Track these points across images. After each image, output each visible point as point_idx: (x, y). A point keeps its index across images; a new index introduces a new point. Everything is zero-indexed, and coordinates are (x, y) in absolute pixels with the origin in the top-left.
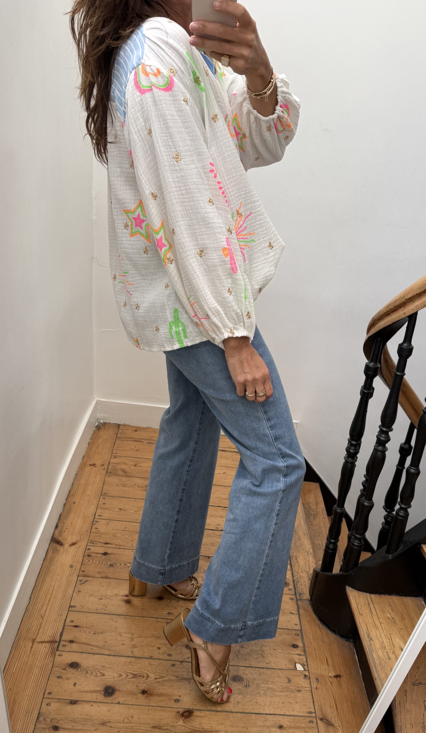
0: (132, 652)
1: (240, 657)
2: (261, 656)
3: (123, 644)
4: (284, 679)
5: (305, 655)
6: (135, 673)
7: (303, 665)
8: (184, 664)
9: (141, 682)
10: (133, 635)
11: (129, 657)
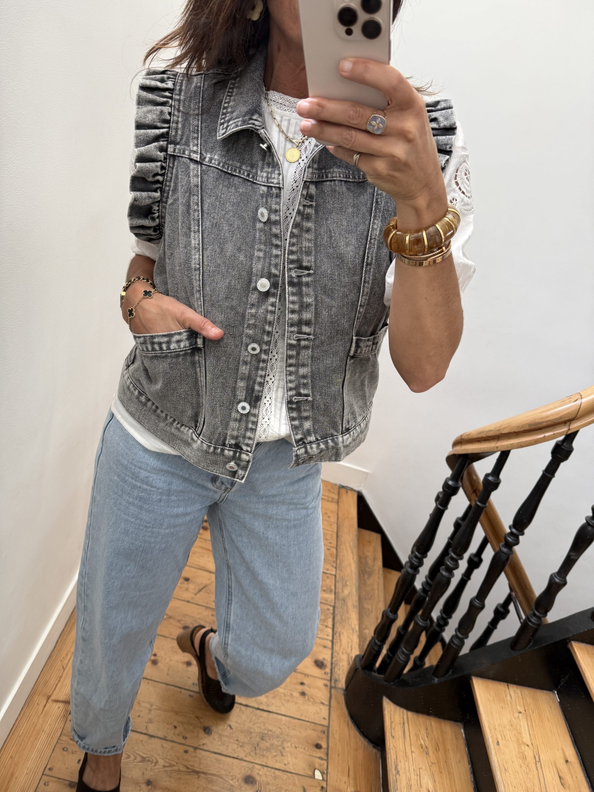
0: (146, 727)
1: (258, 752)
2: (280, 754)
3: (139, 716)
4: (299, 789)
5: (327, 760)
6: (145, 756)
7: (322, 773)
8: (198, 751)
9: (149, 769)
10: (152, 705)
11: (142, 733)
